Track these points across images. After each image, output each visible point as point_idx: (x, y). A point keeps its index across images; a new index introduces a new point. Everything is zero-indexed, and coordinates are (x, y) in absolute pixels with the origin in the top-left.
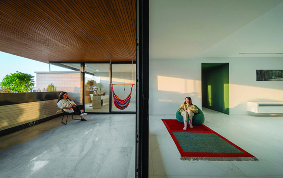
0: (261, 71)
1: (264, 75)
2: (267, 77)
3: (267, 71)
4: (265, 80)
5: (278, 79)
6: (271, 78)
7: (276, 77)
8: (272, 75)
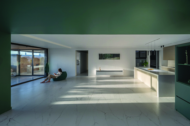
0: (101, 54)
1: (103, 56)
2: (104, 57)
3: (104, 54)
4: (103, 59)
5: (110, 58)
6: (106, 58)
7: (109, 57)
8: (107, 56)
